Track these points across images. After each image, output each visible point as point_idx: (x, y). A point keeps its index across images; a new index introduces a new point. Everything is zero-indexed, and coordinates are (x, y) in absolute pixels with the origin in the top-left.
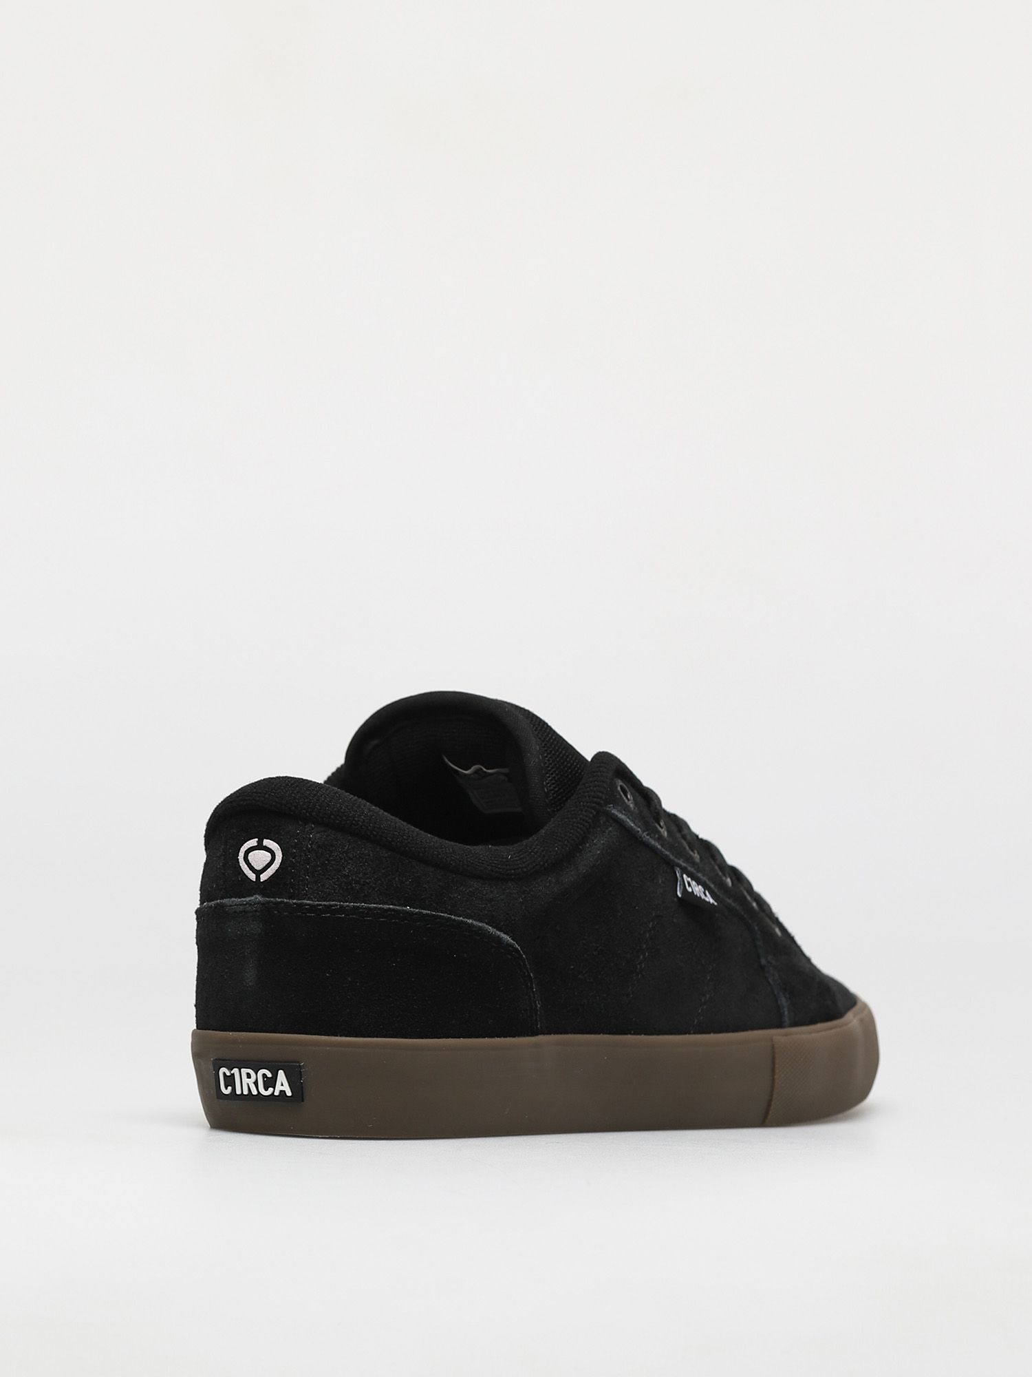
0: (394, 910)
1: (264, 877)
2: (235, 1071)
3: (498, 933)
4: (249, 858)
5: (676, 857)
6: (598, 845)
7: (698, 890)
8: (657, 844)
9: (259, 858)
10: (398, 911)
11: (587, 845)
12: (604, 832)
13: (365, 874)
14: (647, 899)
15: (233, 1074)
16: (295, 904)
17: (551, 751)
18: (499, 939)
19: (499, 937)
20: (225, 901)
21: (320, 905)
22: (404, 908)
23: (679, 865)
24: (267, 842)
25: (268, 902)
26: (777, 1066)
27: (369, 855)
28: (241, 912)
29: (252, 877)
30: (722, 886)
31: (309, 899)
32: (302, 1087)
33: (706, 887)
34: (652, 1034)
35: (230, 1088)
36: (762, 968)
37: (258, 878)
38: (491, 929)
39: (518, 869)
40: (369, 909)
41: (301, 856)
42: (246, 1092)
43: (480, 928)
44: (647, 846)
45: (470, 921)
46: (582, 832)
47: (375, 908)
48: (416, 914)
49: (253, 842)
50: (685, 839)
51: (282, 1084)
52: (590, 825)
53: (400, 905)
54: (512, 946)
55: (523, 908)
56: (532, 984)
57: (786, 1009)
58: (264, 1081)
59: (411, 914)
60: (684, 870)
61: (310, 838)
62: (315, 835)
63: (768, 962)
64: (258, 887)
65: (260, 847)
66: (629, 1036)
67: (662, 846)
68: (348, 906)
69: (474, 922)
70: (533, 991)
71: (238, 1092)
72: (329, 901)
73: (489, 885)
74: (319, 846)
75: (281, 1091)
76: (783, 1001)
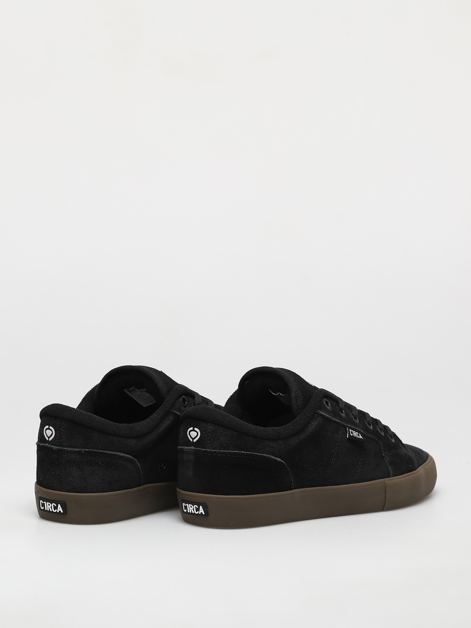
0: (237, 453)
1: (195, 441)
2: (187, 505)
3: (275, 458)
4: (190, 434)
5: (347, 424)
6: (314, 424)
7: (355, 434)
8: (338, 421)
9: (193, 434)
10: (239, 453)
11: (310, 425)
12: (316, 420)
13: (228, 440)
14: (335, 440)
15: (187, 506)
16: (204, 450)
17: (301, 390)
18: (276, 460)
19: (276, 459)
20: (183, 447)
21: (212, 451)
22: (241, 452)
23: (348, 427)
24: (196, 429)
25: (196, 449)
26: (387, 491)
27: (229, 434)
28: (188, 452)
29: (191, 440)
30: (367, 430)
31: (209, 449)
32: (208, 512)
33: (359, 432)
34: (338, 485)
35: (186, 510)
36: (383, 457)
37: (193, 441)
38: (272, 457)
39: (283, 436)
40: (229, 452)
41: (206, 434)
42: (191, 512)
43: (269, 457)
44: (335, 422)
45: (265, 455)
46: (307, 421)
47: (231, 452)
48: (245, 454)
49: (191, 429)
50: (353, 415)
51: (201, 511)
52: (311, 418)
53: (240, 451)
54: (281, 462)
55: (285, 449)
56: (289, 473)
57: (391, 471)
58: (196, 509)
59: (243, 454)
60: (350, 428)
61: (209, 428)
62: (211, 427)
63: (385, 454)
64: (193, 444)
65: (193, 430)
66: (329, 487)
67: (341, 421)
68: (221, 452)
69: (266, 455)
70: (290, 476)
71: (188, 512)
72: (215, 450)
73: (272, 442)
74: (212, 431)
75: (201, 513)
76: (390, 468)
